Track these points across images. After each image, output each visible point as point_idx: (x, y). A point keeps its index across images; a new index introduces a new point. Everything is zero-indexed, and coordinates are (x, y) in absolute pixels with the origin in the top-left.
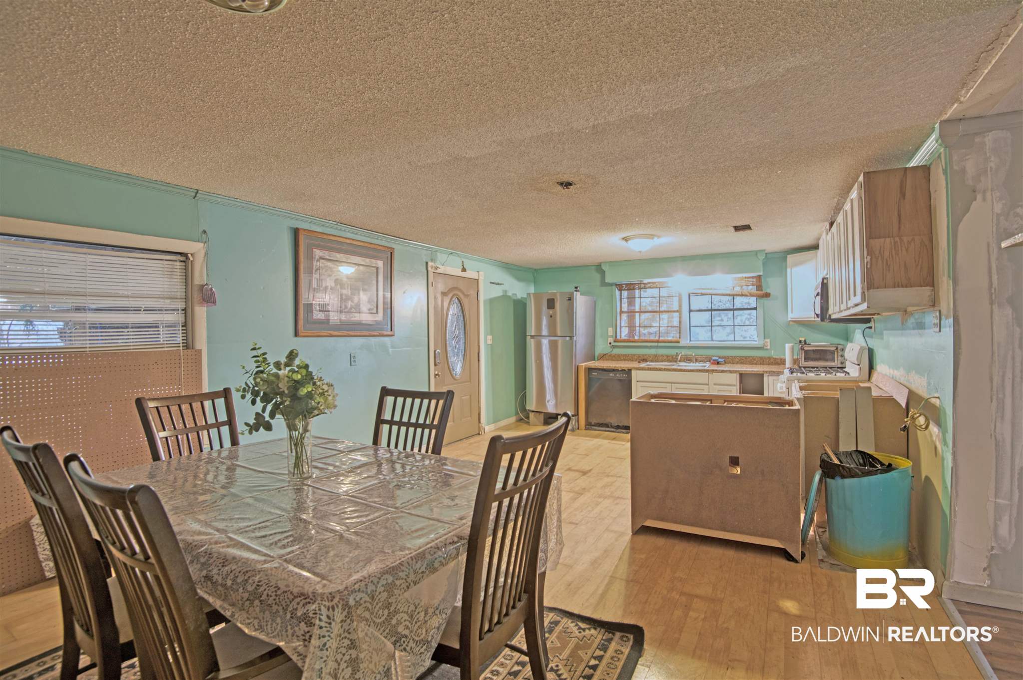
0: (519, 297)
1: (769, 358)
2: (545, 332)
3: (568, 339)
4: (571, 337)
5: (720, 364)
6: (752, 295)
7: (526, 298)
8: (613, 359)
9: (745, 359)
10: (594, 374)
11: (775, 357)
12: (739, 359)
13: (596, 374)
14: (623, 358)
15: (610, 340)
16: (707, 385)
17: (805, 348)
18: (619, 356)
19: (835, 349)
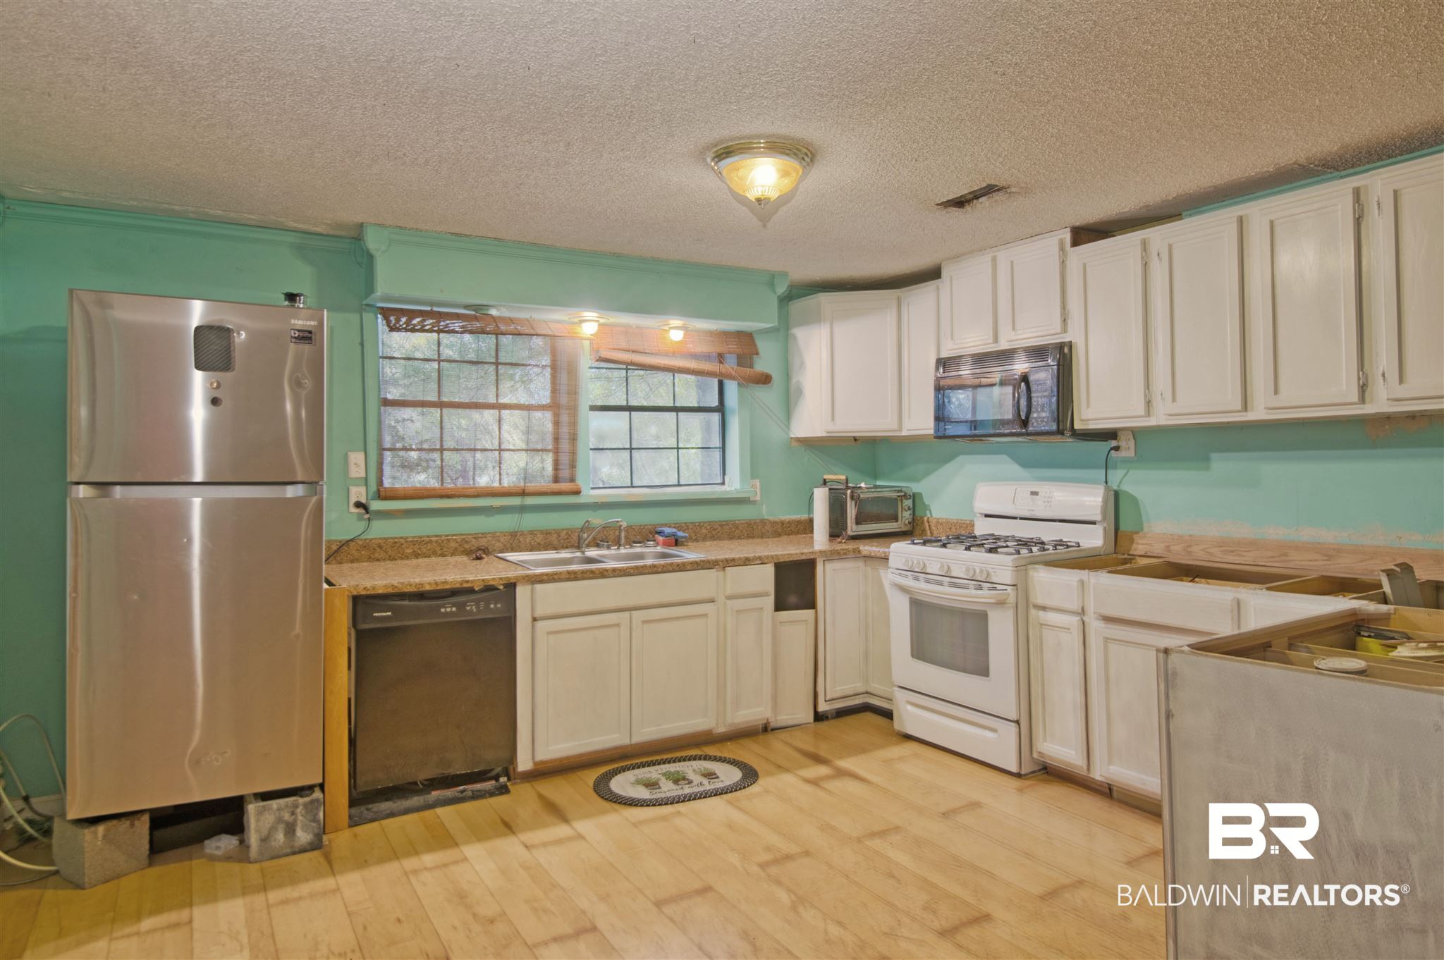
1: (763, 522)
2: (193, 467)
8: (377, 555)
9: (719, 528)
10: (380, 614)
11: (771, 518)
12: (708, 528)
13: (389, 613)
14: (409, 551)
15: (358, 493)
16: (712, 601)
17: (861, 496)
18: (398, 545)
19: (899, 496)
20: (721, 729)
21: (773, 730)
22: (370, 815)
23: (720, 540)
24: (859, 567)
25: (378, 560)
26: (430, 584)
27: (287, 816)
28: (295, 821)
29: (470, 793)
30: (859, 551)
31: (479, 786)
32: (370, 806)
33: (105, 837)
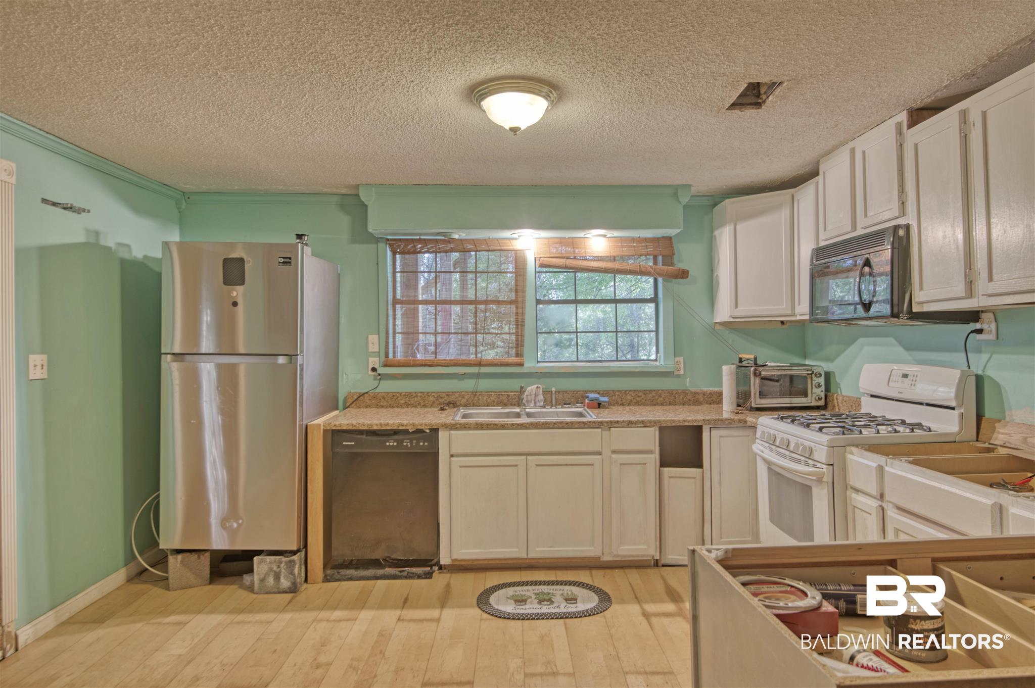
0: (138, 253)
1: (685, 392)
2: (207, 344)
3: (281, 360)
4: (292, 357)
5: (604, 407)
6: (642, 272)
7: (159, 261)
8: (382, 403)
9: (643, 396)
10: (347, 443)
11: (693, 390)
12: (633, 395)
13: (353, 443)
14: (403, 402)
15: (374, 361)
16: (600, 453)
17: (762, 373)
18: (395, 397)
19: (808, 374)
20: (607, 558)
21: (663, 566)
22: (338, 577)
23: (644, 405)
24: (748, 436)
25: (383, 407)
26: (377, 425)
27: (275, 568)
28: (280, 572)
29: (405, 574)
30: (746, 422)
31: (414, 570)
32: (340, 571)
33: (182, 562)
